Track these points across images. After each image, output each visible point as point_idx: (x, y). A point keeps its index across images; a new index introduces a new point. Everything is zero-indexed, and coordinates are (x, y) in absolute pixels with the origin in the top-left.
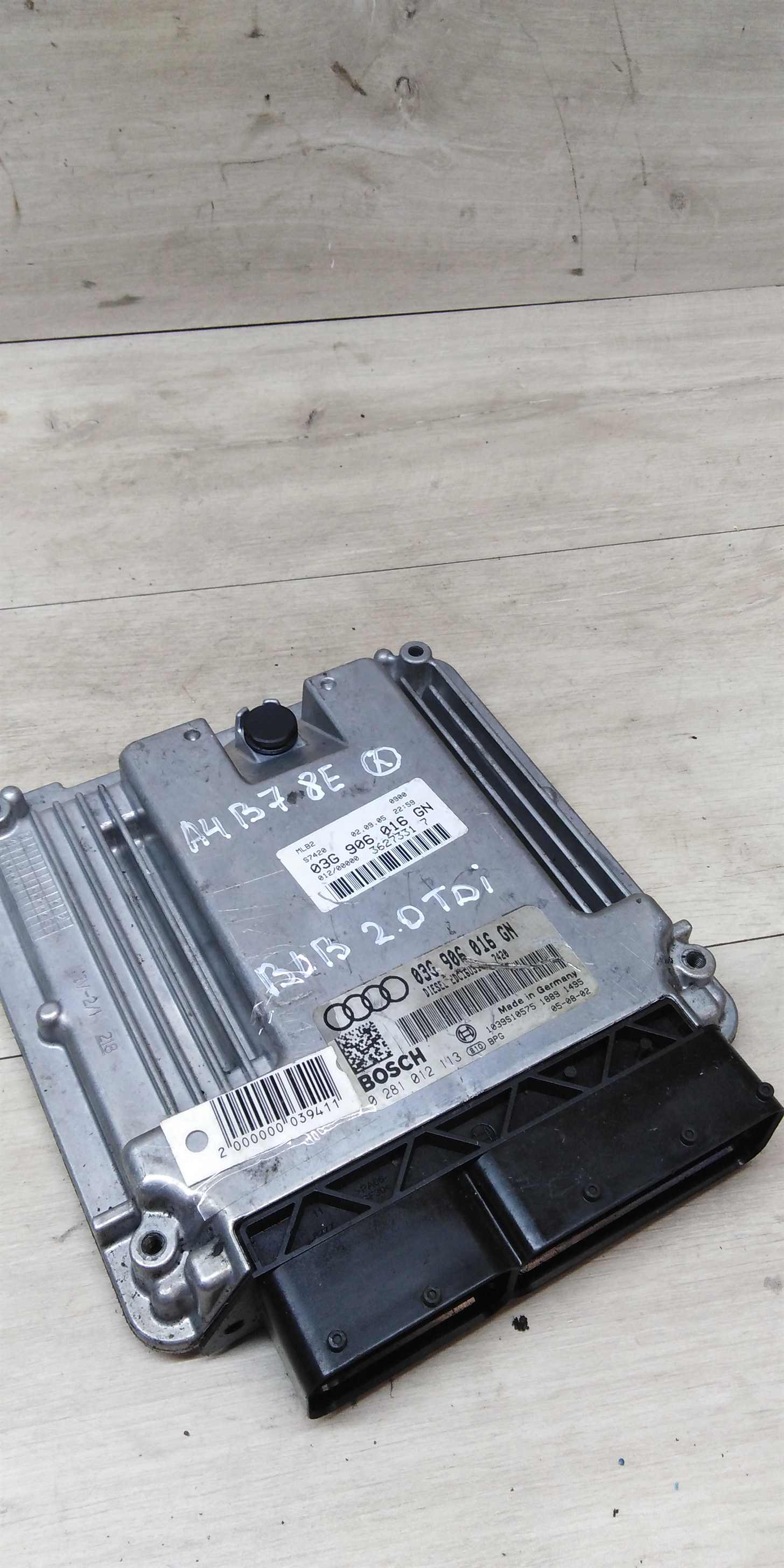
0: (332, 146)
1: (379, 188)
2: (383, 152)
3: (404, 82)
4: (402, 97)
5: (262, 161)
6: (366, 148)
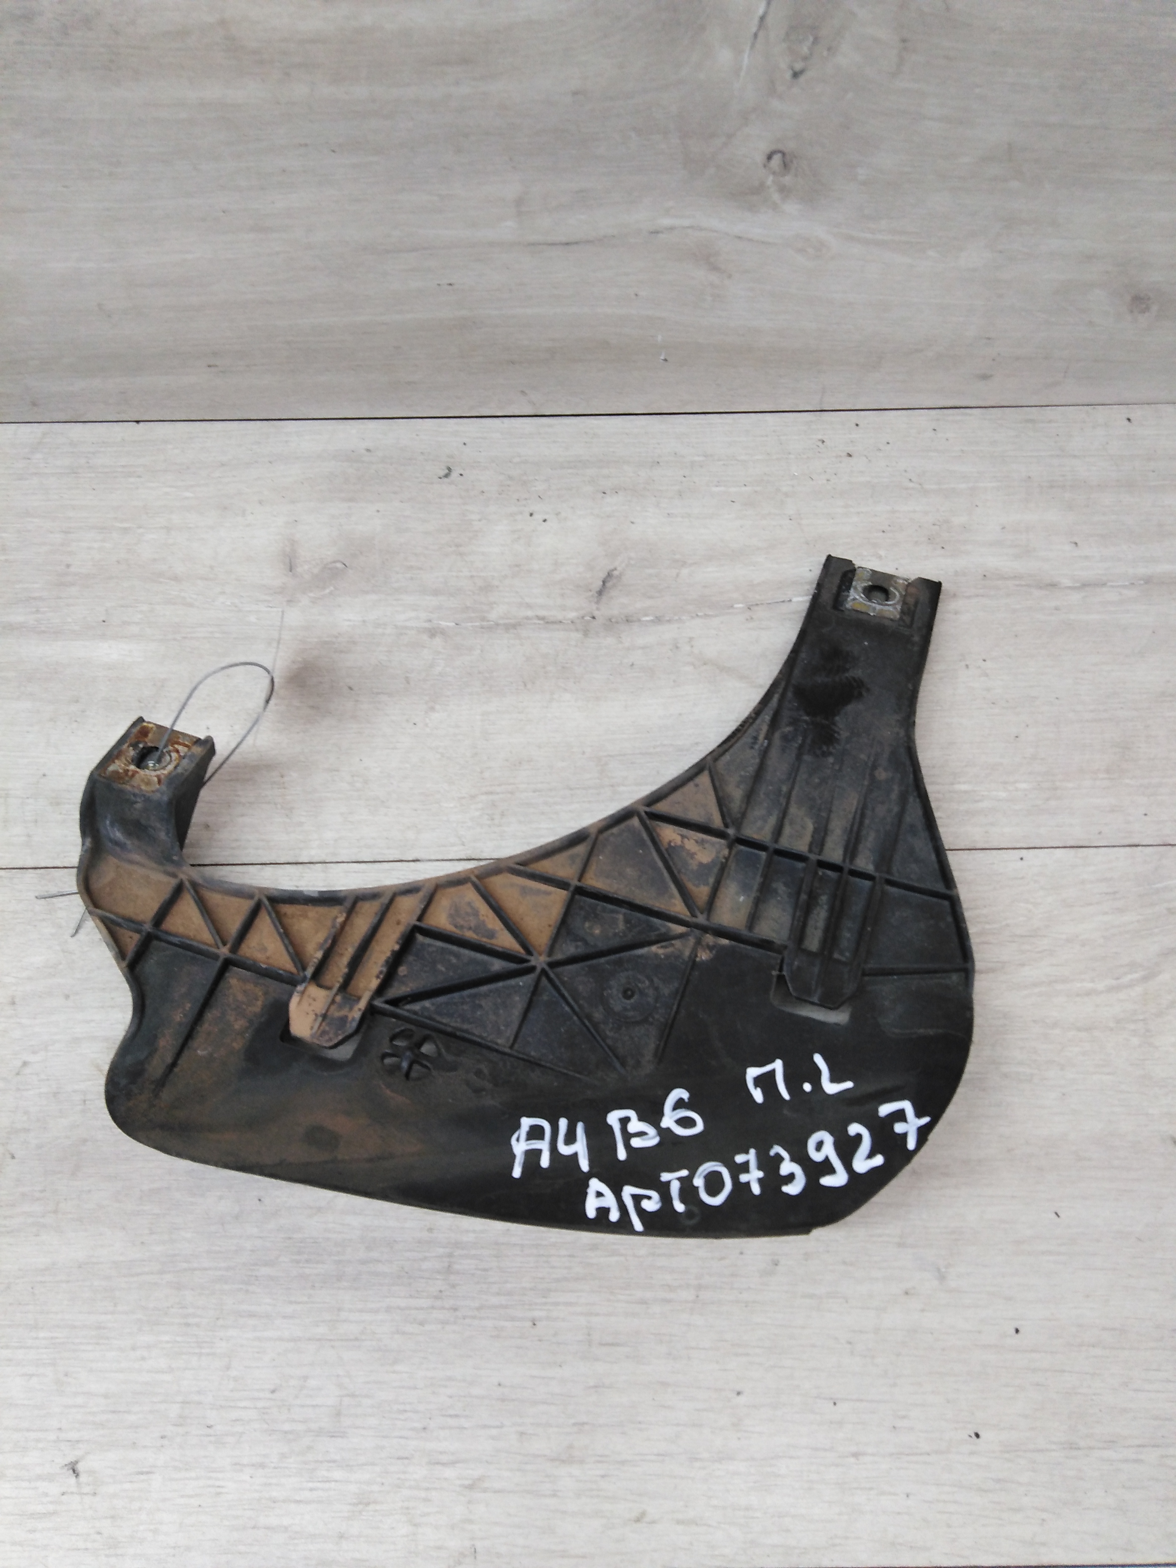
0: (672, 229)
1: (730, 276)
2: (740, 238)
3: (777, 158)
4: (774, 173)
5: (576, 243)
6: (716, 231)
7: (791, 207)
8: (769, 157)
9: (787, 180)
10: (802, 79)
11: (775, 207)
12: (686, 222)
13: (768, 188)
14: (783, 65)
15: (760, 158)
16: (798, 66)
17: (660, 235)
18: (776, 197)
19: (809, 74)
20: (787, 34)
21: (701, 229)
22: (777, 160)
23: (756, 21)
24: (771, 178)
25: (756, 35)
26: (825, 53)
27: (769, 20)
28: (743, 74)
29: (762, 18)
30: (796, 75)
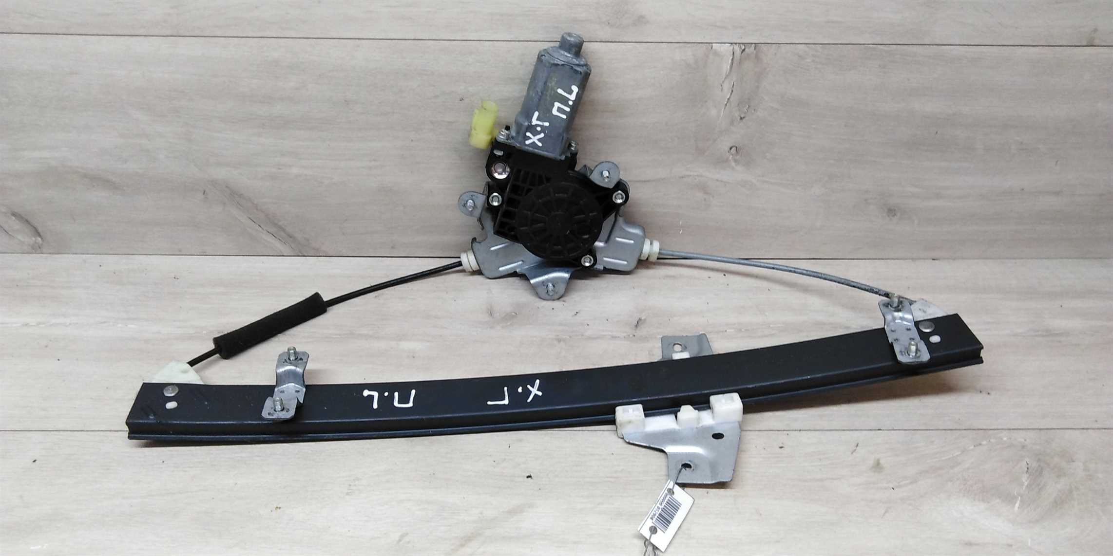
7: (739, 168)
8: (731, 149)
9: (738, 157)
10: (744, 120)
11: (733, 168)
12: (696, 174)
13: (730, 160)
14: (737, 116)
15: (727, 149)
16: (742, 116)
17: (684, 179)
18: (733, 164)
19: (747, 118)
20: (738, 105)
21: (701, 176)
22: (734, 149)
23: (727, 100)
24: (731, 156)
25: (726, 105)
26: (753, 111)
27: (731, 100)
28: (721, 118)
29: (729, 99)
30: (741, 118)
